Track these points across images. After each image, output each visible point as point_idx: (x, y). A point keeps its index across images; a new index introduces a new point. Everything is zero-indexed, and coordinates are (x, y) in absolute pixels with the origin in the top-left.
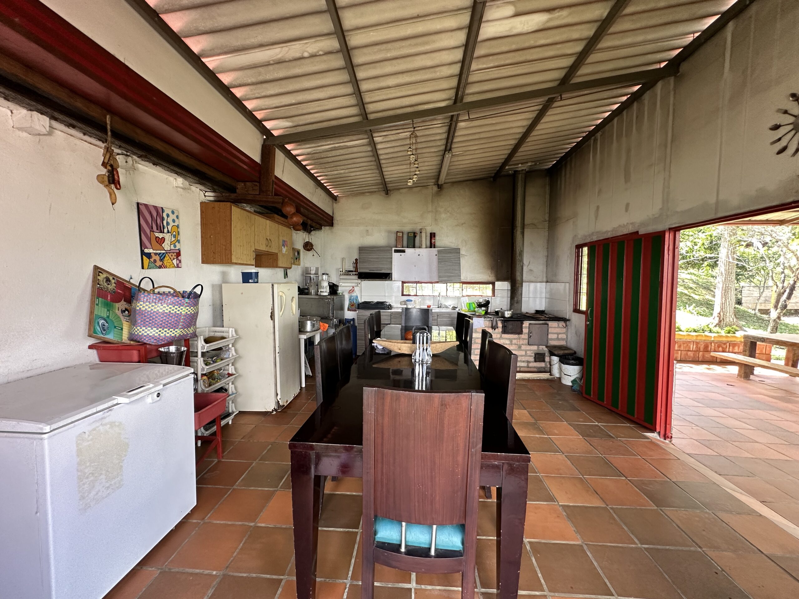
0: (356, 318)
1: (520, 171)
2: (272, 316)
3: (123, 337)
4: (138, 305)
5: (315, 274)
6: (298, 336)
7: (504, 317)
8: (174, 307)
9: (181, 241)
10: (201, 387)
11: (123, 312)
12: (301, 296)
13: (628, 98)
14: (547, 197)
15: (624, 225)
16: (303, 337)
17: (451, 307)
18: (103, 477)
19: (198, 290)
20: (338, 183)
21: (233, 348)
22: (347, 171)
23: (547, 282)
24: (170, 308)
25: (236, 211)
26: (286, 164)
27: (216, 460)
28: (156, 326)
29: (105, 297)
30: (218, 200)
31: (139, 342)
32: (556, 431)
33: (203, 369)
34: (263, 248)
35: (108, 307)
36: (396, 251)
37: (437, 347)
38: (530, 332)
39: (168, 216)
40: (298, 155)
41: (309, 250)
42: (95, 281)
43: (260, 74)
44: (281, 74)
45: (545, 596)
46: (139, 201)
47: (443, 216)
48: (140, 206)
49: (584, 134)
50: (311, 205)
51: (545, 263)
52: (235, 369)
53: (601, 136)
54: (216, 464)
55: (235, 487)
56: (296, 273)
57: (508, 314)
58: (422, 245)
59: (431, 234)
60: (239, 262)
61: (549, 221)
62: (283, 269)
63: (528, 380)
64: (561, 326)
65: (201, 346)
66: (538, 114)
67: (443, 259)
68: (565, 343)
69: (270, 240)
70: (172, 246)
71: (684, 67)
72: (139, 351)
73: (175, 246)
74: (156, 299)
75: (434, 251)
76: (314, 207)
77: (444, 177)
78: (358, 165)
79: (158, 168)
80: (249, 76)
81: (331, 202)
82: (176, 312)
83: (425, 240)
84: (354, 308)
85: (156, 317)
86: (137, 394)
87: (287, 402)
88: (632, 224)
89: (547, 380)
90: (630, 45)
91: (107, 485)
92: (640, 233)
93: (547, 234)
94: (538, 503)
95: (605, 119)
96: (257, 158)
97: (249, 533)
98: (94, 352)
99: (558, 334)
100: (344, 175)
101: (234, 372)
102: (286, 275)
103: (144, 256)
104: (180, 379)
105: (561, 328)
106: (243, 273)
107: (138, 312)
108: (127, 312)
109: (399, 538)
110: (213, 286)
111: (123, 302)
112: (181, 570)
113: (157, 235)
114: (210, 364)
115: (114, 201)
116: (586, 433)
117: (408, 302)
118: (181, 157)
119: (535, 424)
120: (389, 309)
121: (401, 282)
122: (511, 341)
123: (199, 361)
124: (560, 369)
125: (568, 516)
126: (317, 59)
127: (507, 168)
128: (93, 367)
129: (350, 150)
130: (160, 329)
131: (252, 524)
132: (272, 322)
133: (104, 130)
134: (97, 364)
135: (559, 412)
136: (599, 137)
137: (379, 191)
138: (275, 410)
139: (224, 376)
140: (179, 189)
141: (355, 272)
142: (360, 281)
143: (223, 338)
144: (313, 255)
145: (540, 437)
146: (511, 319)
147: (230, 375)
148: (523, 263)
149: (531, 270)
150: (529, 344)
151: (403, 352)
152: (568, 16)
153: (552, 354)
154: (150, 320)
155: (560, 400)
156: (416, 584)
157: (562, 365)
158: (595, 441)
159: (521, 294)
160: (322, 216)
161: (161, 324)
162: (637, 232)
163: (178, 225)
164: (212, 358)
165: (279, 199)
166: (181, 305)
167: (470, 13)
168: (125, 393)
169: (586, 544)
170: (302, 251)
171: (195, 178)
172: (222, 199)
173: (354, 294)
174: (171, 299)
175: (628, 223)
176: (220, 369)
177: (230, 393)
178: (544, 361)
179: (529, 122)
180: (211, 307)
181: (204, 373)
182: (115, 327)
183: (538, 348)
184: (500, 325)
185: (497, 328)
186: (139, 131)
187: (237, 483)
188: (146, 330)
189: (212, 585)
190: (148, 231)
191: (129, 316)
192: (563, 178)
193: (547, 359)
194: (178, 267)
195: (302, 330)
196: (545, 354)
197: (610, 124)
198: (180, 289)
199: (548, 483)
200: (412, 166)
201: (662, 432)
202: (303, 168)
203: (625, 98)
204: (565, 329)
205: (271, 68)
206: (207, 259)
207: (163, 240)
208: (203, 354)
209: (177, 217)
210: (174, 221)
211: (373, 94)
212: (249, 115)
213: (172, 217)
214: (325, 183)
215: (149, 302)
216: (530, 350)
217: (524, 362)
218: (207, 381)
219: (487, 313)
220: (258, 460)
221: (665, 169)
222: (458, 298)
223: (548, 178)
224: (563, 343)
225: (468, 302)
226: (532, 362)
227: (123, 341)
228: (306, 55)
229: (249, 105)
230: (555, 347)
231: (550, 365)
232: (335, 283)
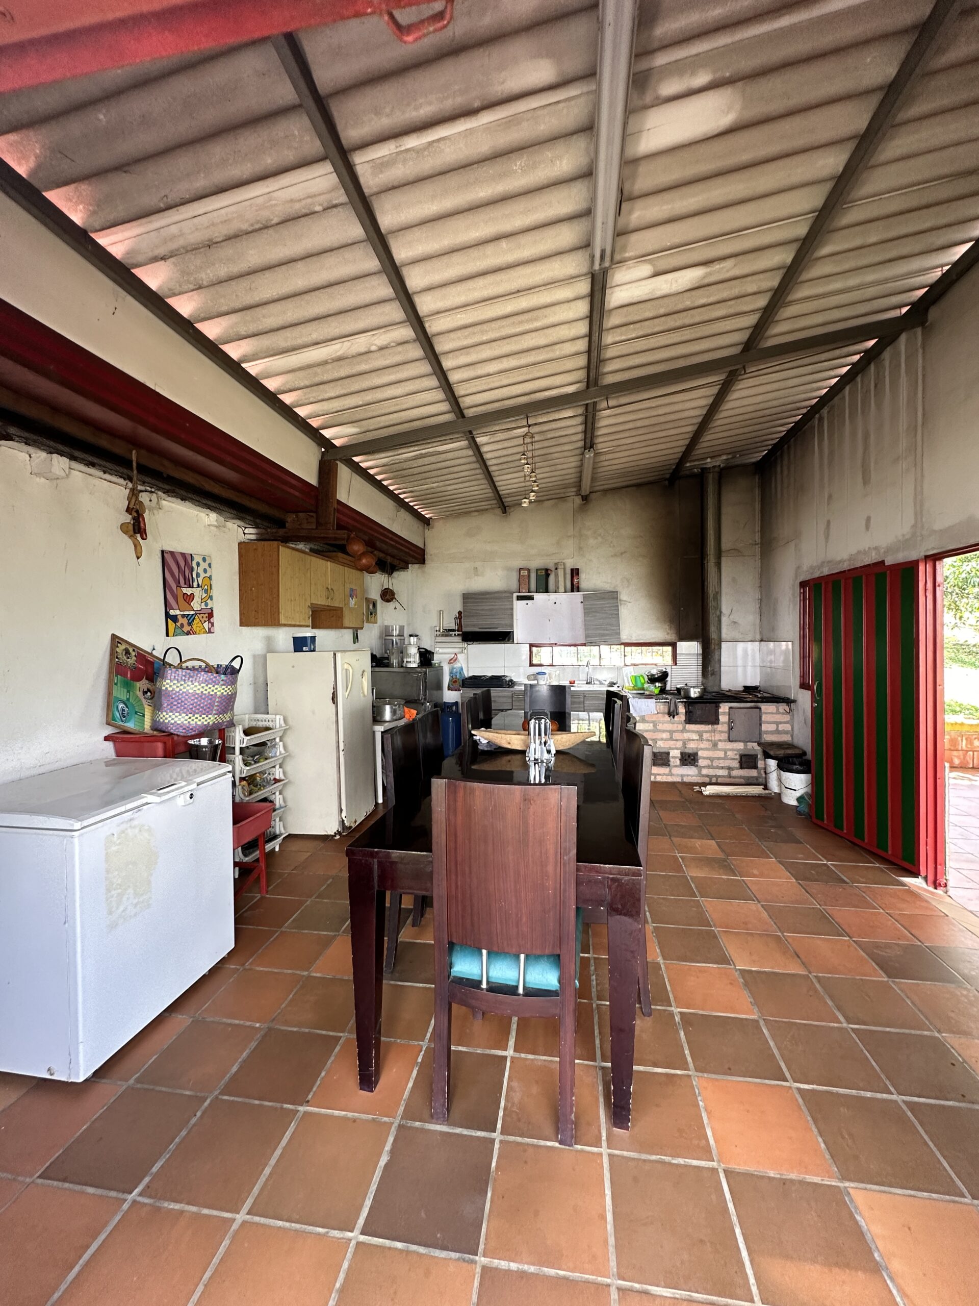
0: (459, 701)
1: (709, 468)
2: (334, 699)
3: (145, 726)
4: (164, 683)
5: (399, 636)
6: (372, 728)
7: (687, 697)
8: (207, 685)
9: (214, 598)
10: (240, 795)
11: (145, 693)
12: (377, 669)
13: (861, 358)
14: (758, 506)
15: (865, 550)
16: (379, 729)
17: (607, 682)
18: (131, 891)
19: (236, 664)
20: (429, 501)
21: (281, 743)
22: (442, 484)
23: (762, 640)
24: (203, 687)
25: (286, 554)
26: (353, 482)
27: (259, 896)
28: (185, 710)
29: (124, 675)
30: (261, 539)
31: (164, 732)
32: (755, 872)
33: (241, 772)
34: (321, 601)
35: (128, 686)
36: (520, 598)
37: (564, 740)
38: (731, 722)
39: (198, 564)
40: (371, 468)
41: (388, 601)
42: (113, 653)
43: (316, 374)
44: (343, 373)
45: (689, 1076)
46: (164, 549)
47: (592, 542)
48: (165, 555)
49: (805, 411)
50: (391, 536)
51: (758, 610)
52: (284, 773)
53: (829, 412)
54: (258, 900)
55: (283, 929)
56: (370, 636)
57: (694, 693)
58: (558, 588)
59: (572, 570)
60: (290, 623)
61: (762, 544)
62: (351, 631)
63: (727, 797)
64: (781, 710)
65: (239, 739)
66: (720, 390)
67: (591, 608)
68: (790, 739)
69: (332, 589)
70: (203, 604)
71: (933, 313)
72: (165, 743)
73: (206, 605)
74: (185, 676)
75: (578, 596)
76: (394, 538)
77: (589, 483)
78: (456, 476)
79: (187, 503)
80: (301, 379)
81: (421, 528)
82: (209, 693)
83: (563, 579)
84: (457, 685)
85: (186, 699)
86: (169, 792)
87: (355, 822)
88: (876, 548)
89: (759, 797)
90: (841, 291)
91: (135, 901)
92: (887, 564)
93: (758, 563)
94: (704, 965)
95: (832, 388)
96: (313, 479)
97: (301, 983)
98: (110, 745)
99: (777, 723)
100: (439, 490)
101: (283, 778)
102: (356, 638)
103: (169, 620)
104: (215, 778)
105: (783, 714)
106: (295, 639)
107: (163, 693)
108: (149, 694)
109: (480, 972)
110: (254, 656)
111: (144, 681)
112: (217, 1019)
113: (185, 590)
114: (250, 764)
115: (139, 555)
116: (802, 875)
117: (540, 676)
118: (217, 489)
119: (725, 860)
120: (510, 686)
121: (528, 645)
122: (701, 735)
123: (237, 759)
124: (780, 780)
125: (746, 984)
126: (390, 351)
127: (688, 465)
128: (108, 764)
129: (443, 456)
130: (190, 715)
131: (305, 973)
132: (334, 706)
133: (127, 464)
134: (114, 759)
135: (764, 843)
136: (826, 415)
137: (492, 508)
138: (339, 833)
139: (268, 783)
140: (212, 528)
141: (458, 631)
142: (466, 645)
143: (268, 729)
144: (395, 608)
145: (728, 879)
146: (700, 700)
147: (277, 781)
148: (721, 612)
149: (735, 623)
150: (730, 740)
151: (513, 747)
152: (733, 268)
153: (767, 756)
154: (178, 703)
155: (772, 827)
156: (514, 1051)
157: (782, 772)
158: (815, 887)
159: (720, 661)
160: (407, 550)
161: (191, 709)
162: (883, 562)
163: (211, 576)
164: (253, 756)
165: (343, 534)
166: (215, 683)
167: (590, 280)
168: (154, 791)
169: (764, 1019)
170: (380, 603)
171: (232, 511)
172: (266, 536)
173: (457, 665)
174: (203, 676)
175: (869, 548)
176: (263, 773)
177: (277, 806)
178: (755, 767)
179: (710, 401)
180: (252, 686)
181: (244, 776)
182: (136, 713)
183: (745, 745)
184: (682, 709)
185: (677, 714)
186: (166, 463)
187: (286, 925)
188: (173, 717)
189: (255, 1038)
190: (174, 586)
191: (151, 699)
192: (779, 477)
193: (760, 764)
194: (210, 632)
195: (377, 718)
196: (757, 755)
197: (840, 396)
198: (213, 662)
199: (724, 941)
200: (528, 478)
201: (931, 878)
202: (378, 485)
203: (857, 357)
204: (788, 716)
205: (329, 366)
206: (246, 620)
207: (192, 596)
208: (242, 750)
209: (210, 565)
210: (205, 571)
211: (468, 385)
212: (302, 425)
213: (204, 565)
214: (411, 502)
215: (177, 680)
216: (732, 750)
217: (722, 768)
218: (246, 788)
219: (663, 691)
220: (314, 897)
221: (915, 465)
222: (619, 669)
223: (757, 477)
224: (786, 738)
225: (633, 674)
226: (737, 768)
227: (146, 731)
228: (373, 348)
229: (302, 412)
230: (772, 744)
231: (766, 773)
232: (429, 649)
